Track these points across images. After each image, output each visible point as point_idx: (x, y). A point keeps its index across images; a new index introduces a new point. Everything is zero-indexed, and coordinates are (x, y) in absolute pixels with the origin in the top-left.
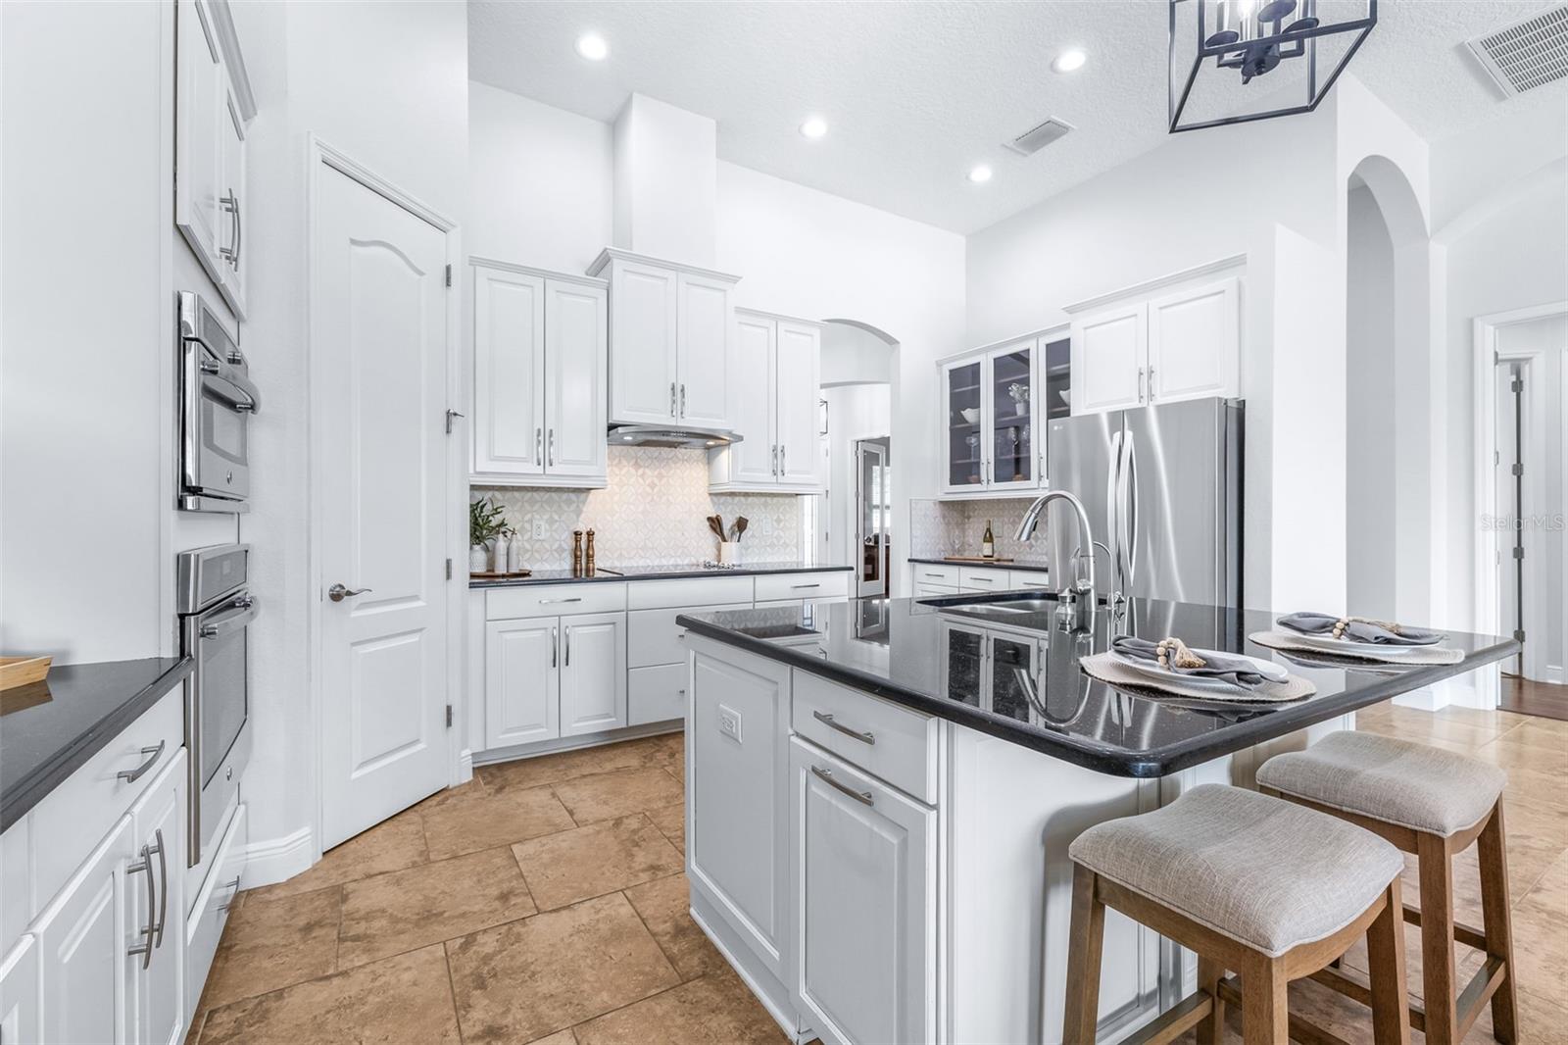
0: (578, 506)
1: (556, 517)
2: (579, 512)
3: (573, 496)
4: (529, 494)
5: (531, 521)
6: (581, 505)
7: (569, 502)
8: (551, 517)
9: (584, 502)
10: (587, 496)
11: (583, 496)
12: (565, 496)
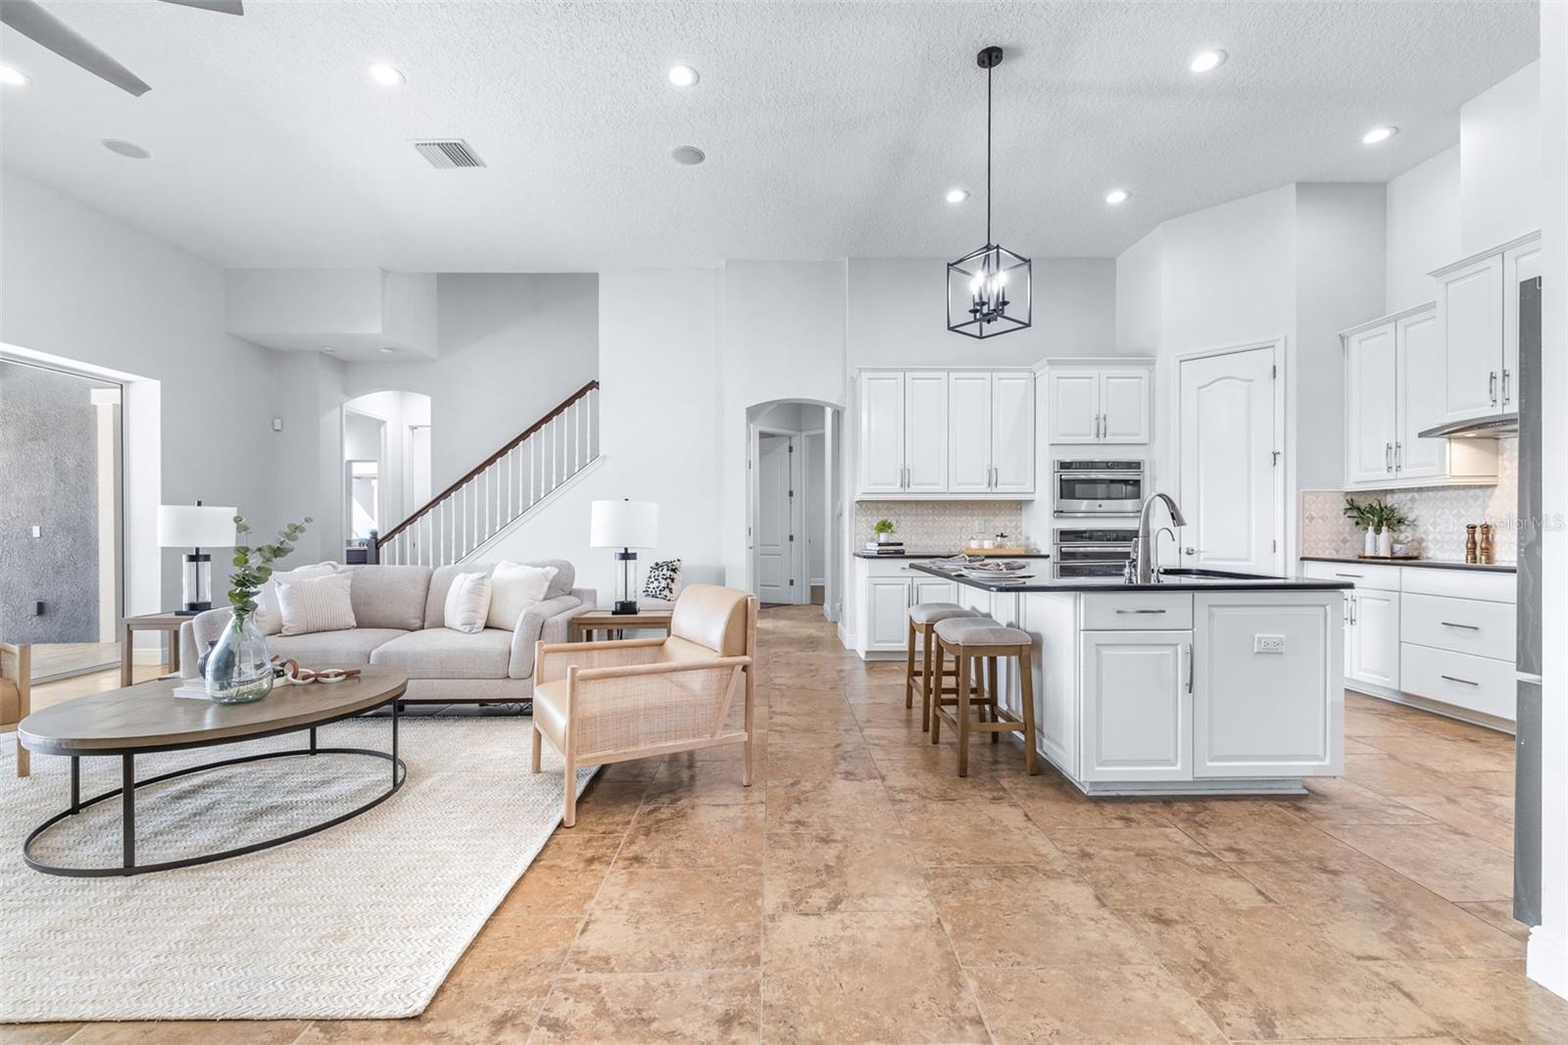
0: (1484, 501)
1: (1463, 512)
2: (1485, 507)
3: (1479, 492)
4: (1440, 493)
5: (1439, 516)
6: (1487, 499)
7: (1476, 498)
8: (1459, 513)
9: (1490, 497)
10: (1493, 492)
11: (1490, 490)
12: (1472, 492)
